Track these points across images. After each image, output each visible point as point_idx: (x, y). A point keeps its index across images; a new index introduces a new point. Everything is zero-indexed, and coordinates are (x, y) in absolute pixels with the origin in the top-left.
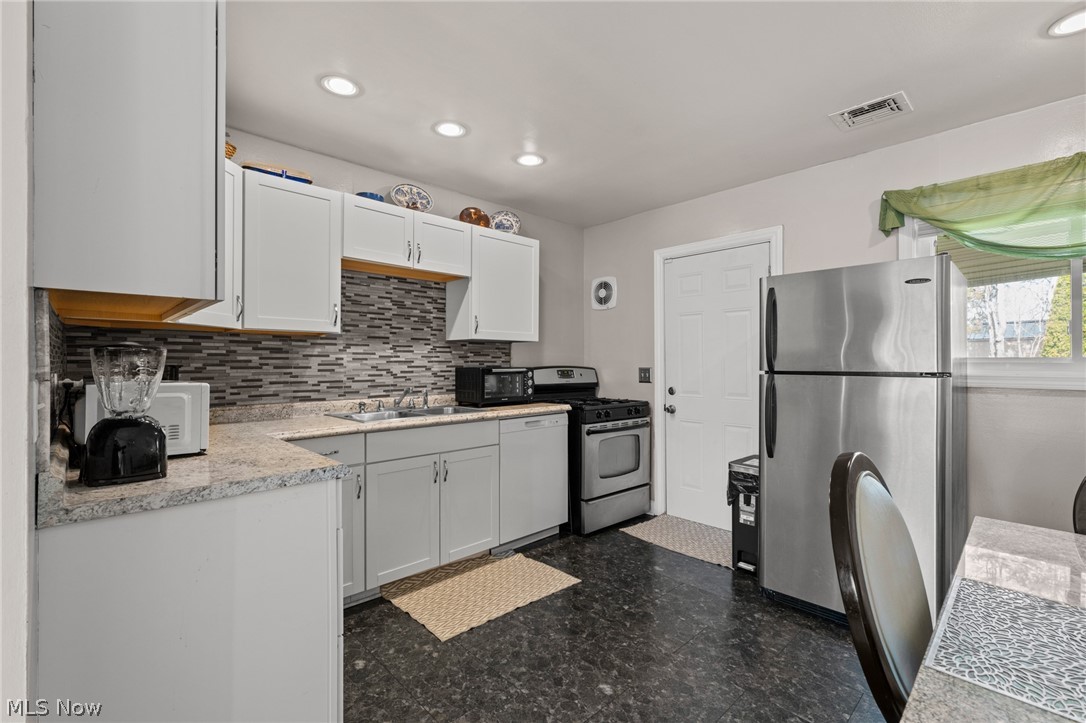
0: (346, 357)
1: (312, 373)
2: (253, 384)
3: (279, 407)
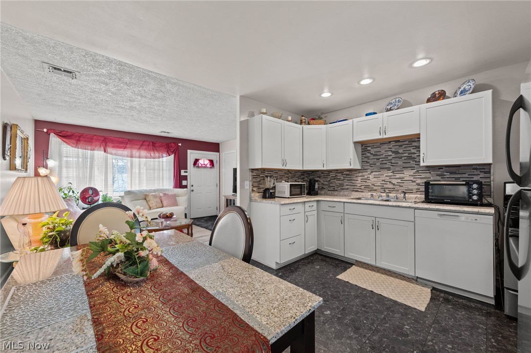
0: (371, 176)
1: (359, 181)
2: (342, 185)
3: (347, 193)
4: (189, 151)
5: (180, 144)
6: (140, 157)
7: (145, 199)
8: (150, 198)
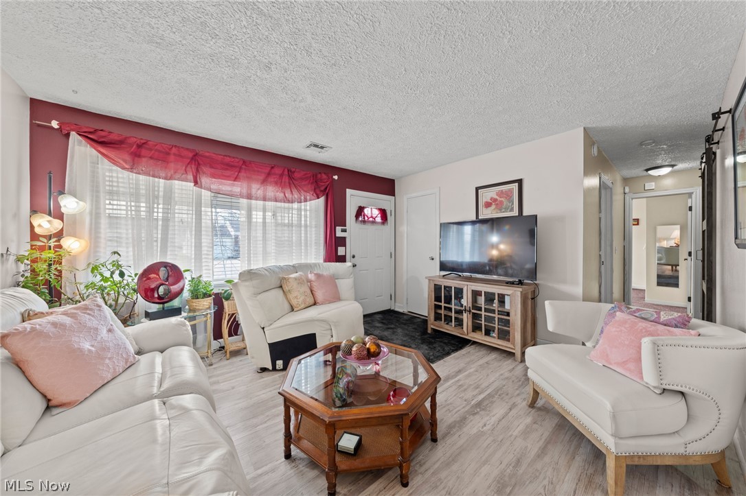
4: (349, 192)
5: (336, 177)
6: (264, 199)
7: (281, 287)
8: (290, 286)
